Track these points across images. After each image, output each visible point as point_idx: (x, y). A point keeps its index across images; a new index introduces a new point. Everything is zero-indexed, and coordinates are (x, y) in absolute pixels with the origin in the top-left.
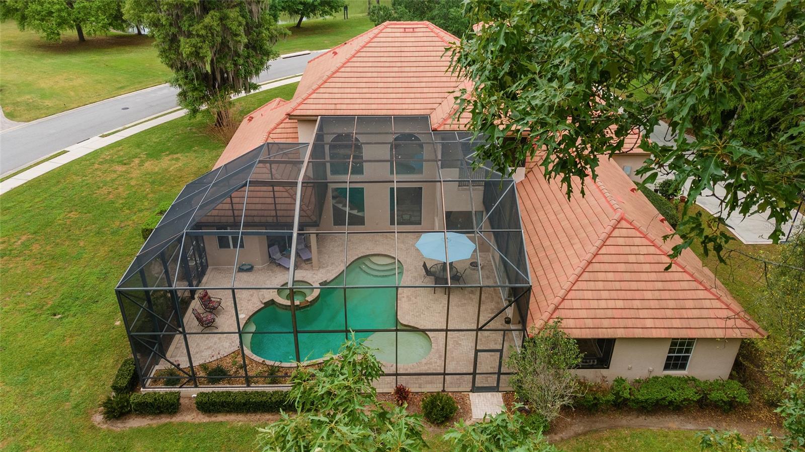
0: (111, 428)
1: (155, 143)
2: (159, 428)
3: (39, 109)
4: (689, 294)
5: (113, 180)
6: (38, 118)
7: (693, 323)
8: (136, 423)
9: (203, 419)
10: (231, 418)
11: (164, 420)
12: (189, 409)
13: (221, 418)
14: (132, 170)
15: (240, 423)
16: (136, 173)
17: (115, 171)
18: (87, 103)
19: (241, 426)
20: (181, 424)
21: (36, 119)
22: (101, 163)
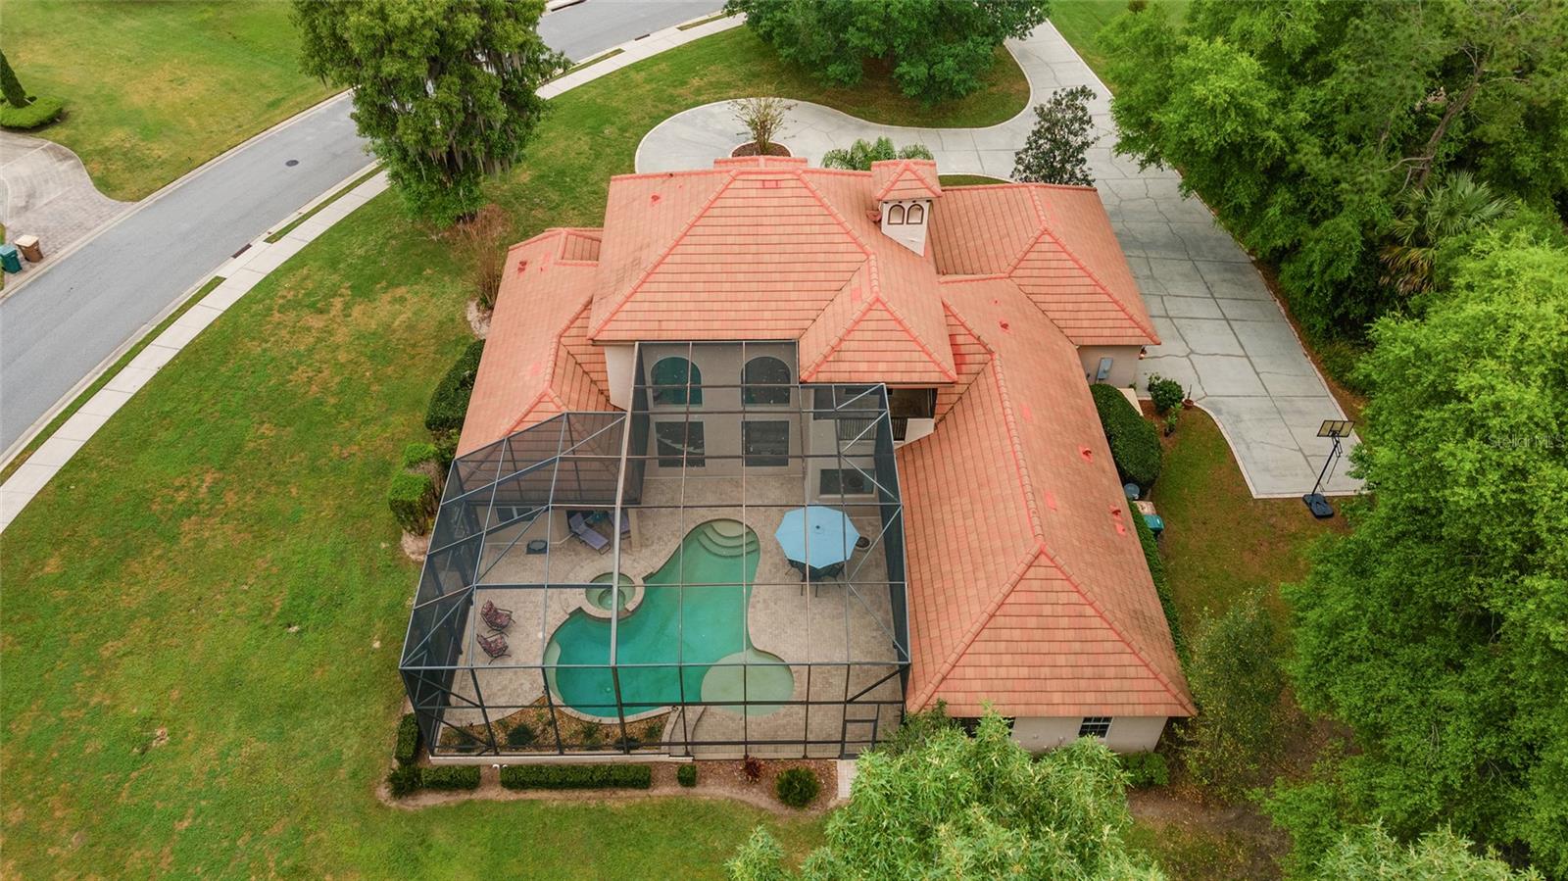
0: (402, 806)
1: (359, 257)
2: (459, 806)
3: (148, 167)
4: (1112, 660)
5: (311, 351)
6: (151, 192)
7: (1110, 698)
8: (430, 800)
9: (510, 796)
10: (544, 794)
11: (464, 796)
12: (491, 782)
13: (531, 795)
14: (335, 326)
15: (555, 803)
16: (341, 335)
17: (309, 329)
18: (224, 147)
19: (557, 808)
20: (485, 802)
21: (149, 194)
22: (282, 309)
